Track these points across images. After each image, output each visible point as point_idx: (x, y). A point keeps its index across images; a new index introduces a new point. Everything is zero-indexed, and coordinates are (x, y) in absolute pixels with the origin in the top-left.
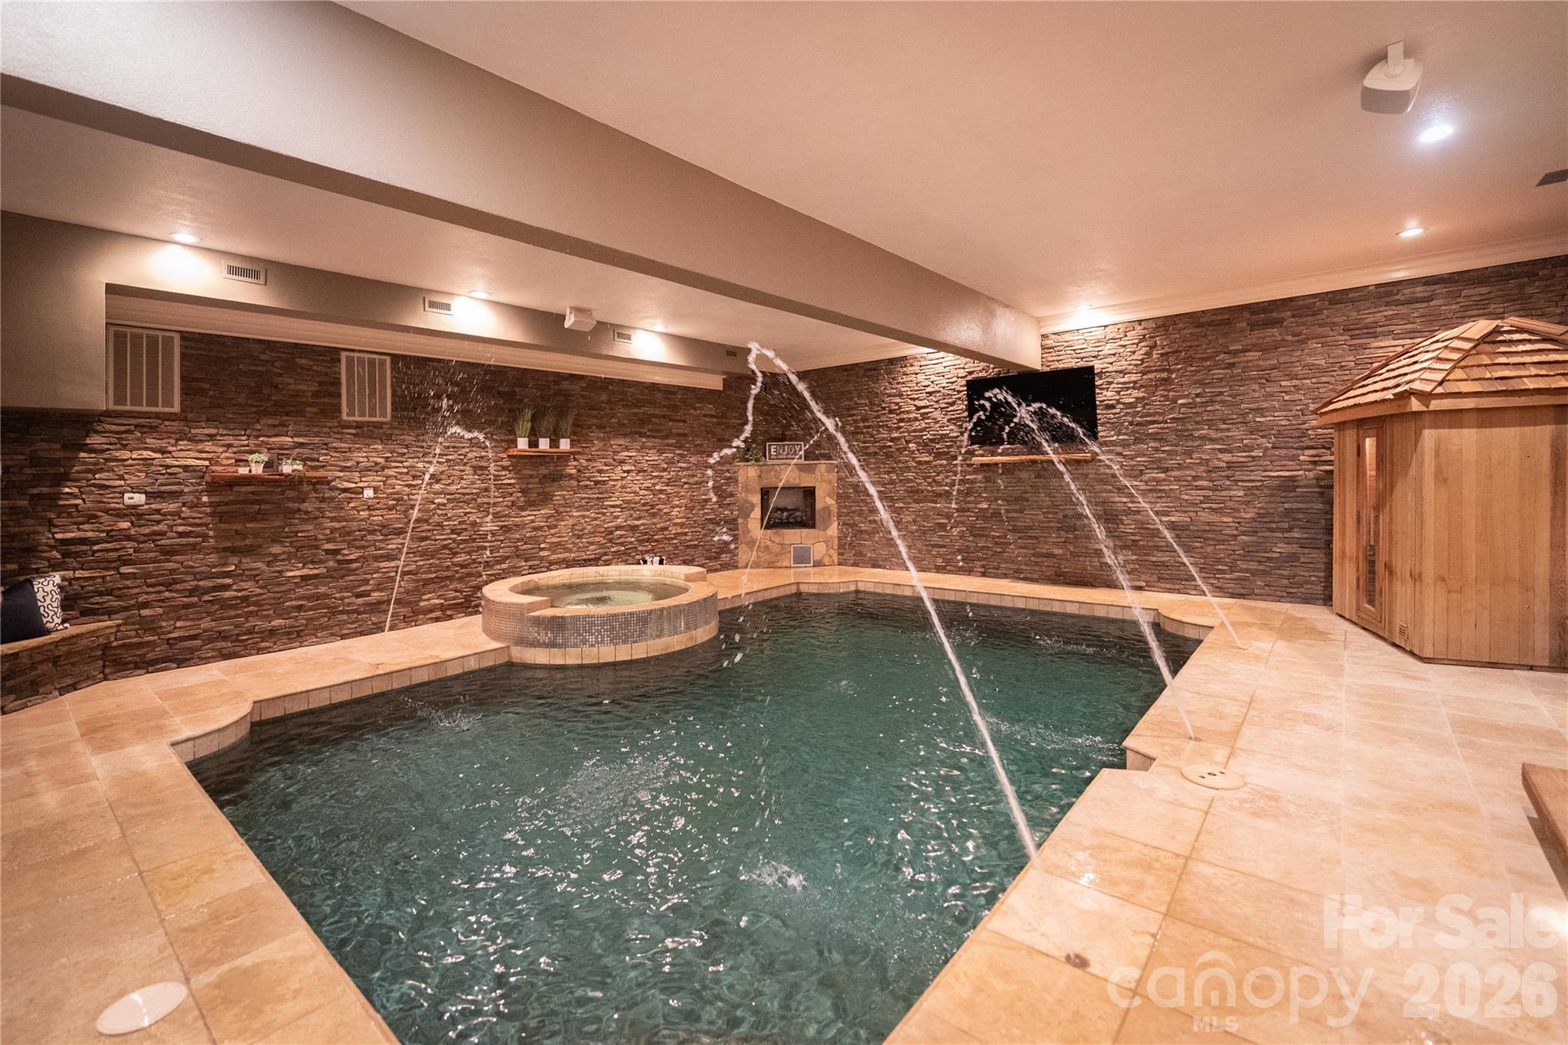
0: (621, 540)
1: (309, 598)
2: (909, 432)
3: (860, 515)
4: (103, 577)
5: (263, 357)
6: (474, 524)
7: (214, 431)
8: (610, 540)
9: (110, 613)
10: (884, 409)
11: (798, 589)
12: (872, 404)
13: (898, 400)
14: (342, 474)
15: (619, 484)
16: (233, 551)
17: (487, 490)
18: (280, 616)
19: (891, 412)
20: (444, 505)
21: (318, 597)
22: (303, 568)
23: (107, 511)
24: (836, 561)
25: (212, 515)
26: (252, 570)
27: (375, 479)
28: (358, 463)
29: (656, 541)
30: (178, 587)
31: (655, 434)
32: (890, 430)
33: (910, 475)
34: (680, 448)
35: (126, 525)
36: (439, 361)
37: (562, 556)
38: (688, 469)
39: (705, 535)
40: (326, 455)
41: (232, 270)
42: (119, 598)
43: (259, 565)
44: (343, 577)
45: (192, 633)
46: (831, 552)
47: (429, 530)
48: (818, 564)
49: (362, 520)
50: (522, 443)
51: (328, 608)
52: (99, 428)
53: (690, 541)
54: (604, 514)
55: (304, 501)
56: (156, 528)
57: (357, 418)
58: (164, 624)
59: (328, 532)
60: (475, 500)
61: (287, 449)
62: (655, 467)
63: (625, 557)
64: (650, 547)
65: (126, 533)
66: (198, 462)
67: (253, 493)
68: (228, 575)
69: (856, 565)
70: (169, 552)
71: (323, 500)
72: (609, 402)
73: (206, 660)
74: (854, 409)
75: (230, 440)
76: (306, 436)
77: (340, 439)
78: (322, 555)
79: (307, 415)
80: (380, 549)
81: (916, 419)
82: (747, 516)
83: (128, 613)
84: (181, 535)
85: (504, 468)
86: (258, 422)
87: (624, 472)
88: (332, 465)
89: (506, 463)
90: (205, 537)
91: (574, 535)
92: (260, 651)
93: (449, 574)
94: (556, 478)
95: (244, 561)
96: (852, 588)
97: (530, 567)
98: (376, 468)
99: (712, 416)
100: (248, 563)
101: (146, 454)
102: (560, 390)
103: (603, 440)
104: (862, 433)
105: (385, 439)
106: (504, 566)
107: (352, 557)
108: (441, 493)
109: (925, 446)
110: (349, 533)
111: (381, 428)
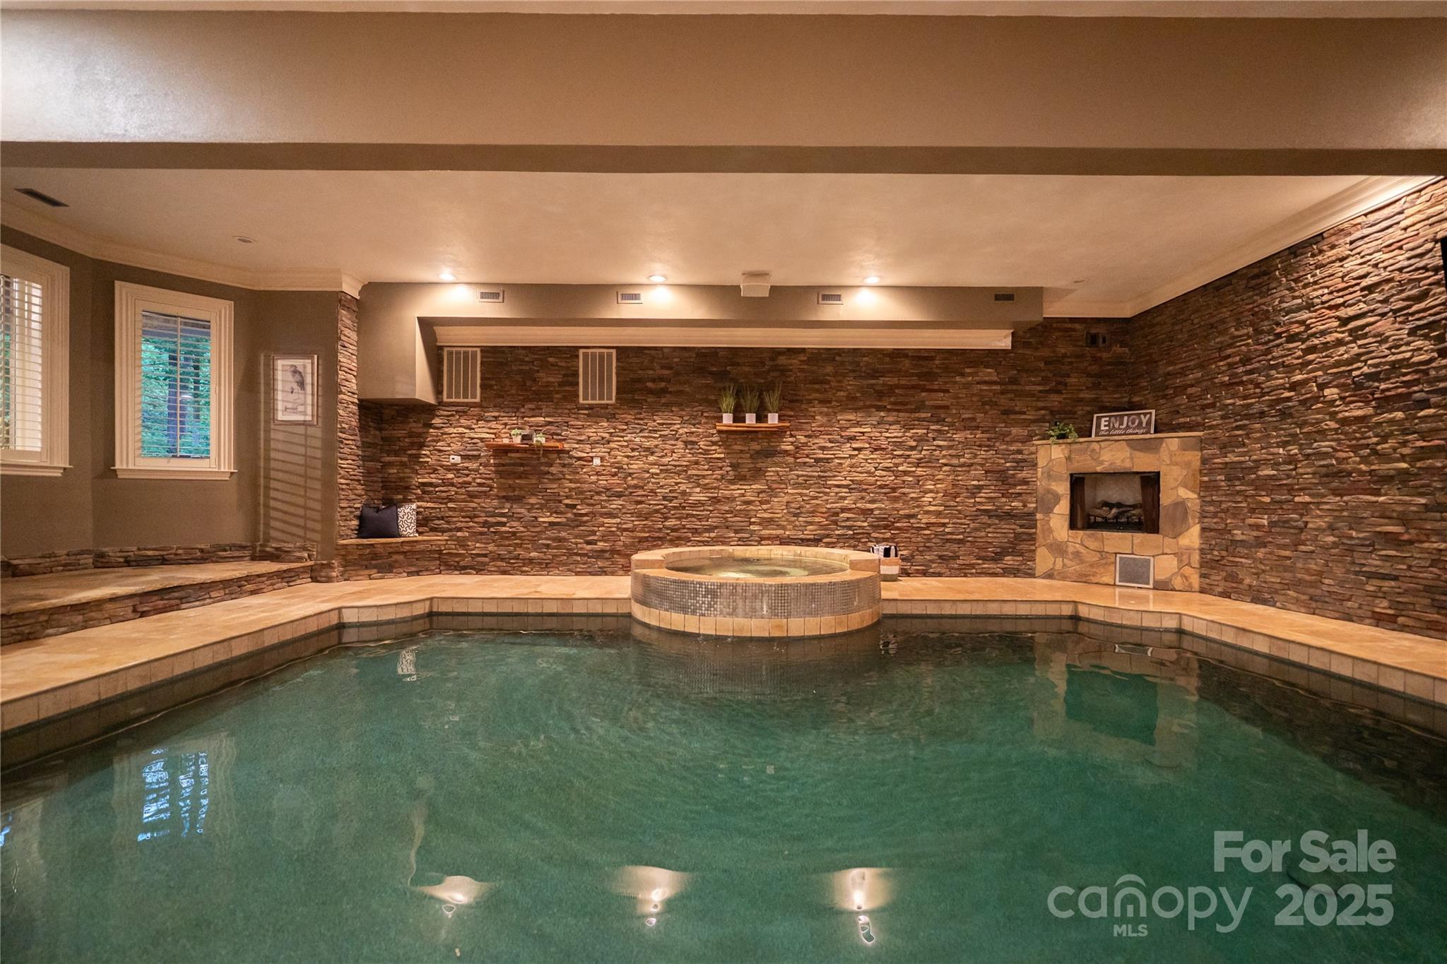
0: (848, 523)
1: (554, 539)
2: (1324, 368)
3: (1234, 516)
4: (440, 508)
5: (527, 359)
6: (684, 493)
7: (497, 414)
8: (835, 523)
9: (443, 531)
10: (1279, 336)
11: (1076, 609)
12: (1258, 332)
13: (1304, 315)
14: (577, 446)
15: (848, 462)
16: (507, 498)
17: (697, 463)
18: (535, 550)
19: (1292, 338)
20: (657, 474)
21: (560, 540)
22: (551, 516)
23: (442, 466)
24: (1196, 586)
25: (496, 472)
26: (518, 513)
27: (601, 450)
28: (589, 437)
29: (897, 528)
30: (476, 520)
31: (899, 407)
32: (1290, 369)
33: (1325, 445)
34: (937, 422)
35: (450, 476)
36: (655, 348)
37: (774, 532)
38: (950, 447)
39: (976, 529)
40: (567, 431)
41: (483, 295)
42: (448, 522)
43: (523, 510)
44: (578, 526)
45: (484, 552)
46: (1187, 570)
47: (643, 496)
48: (1161, 586)
49: (592, 483)
50: (727, 419)
51: (568, 549)
52: (438, 413)
53: (949, 533)
54: (826, 494)
55: (551, 466)
56: (465, 479)
57: (590, 402)
58: (470, 543)
59: (567, 490)
60: (686, 471)
61: (541, 426)
62: (899, 445)
63: (853, 542)
64: (888, 535)
65: (450, 481)
66: (488, 436)
67: (518, 458)
68: (503, 515)
69: (1226, 595)
70: (472, 496)
71: (564, 466)
72: (835, 375)
73: (491, 572)
74: (1230, 346)
75: (506, 420)
76: (553, 416)
77: (577, 418)
78: (562, 508)
79: (555, 401)
80: (606, 507)
81: (1340, 343)
82: (1049, 510)
83: (451, 533)
84: (480, 485)
85: (714, 443)
86: (523, 406)
87: (855, 449)
88: (571, 439)
89: (715, 439)
90: (491, 488)
91: (789, 513)
92: (523, 573)
93: (661, 535)
94: (770, 453)
95: (514, 506)
96: (1171, 623)
97: (740, 539)
98: (602, 442)
99: (995, 383)
100: (518, 509)
101: (461, 430)
102: (777, 365)
103: (827, 414)
104: (1242, 383)
105: (611, 417)
106: (712, 535)
107: (583, 512)
108: (655, 464)
109: (1358, 389)
110: (582, 493)
111: (607, 408)
